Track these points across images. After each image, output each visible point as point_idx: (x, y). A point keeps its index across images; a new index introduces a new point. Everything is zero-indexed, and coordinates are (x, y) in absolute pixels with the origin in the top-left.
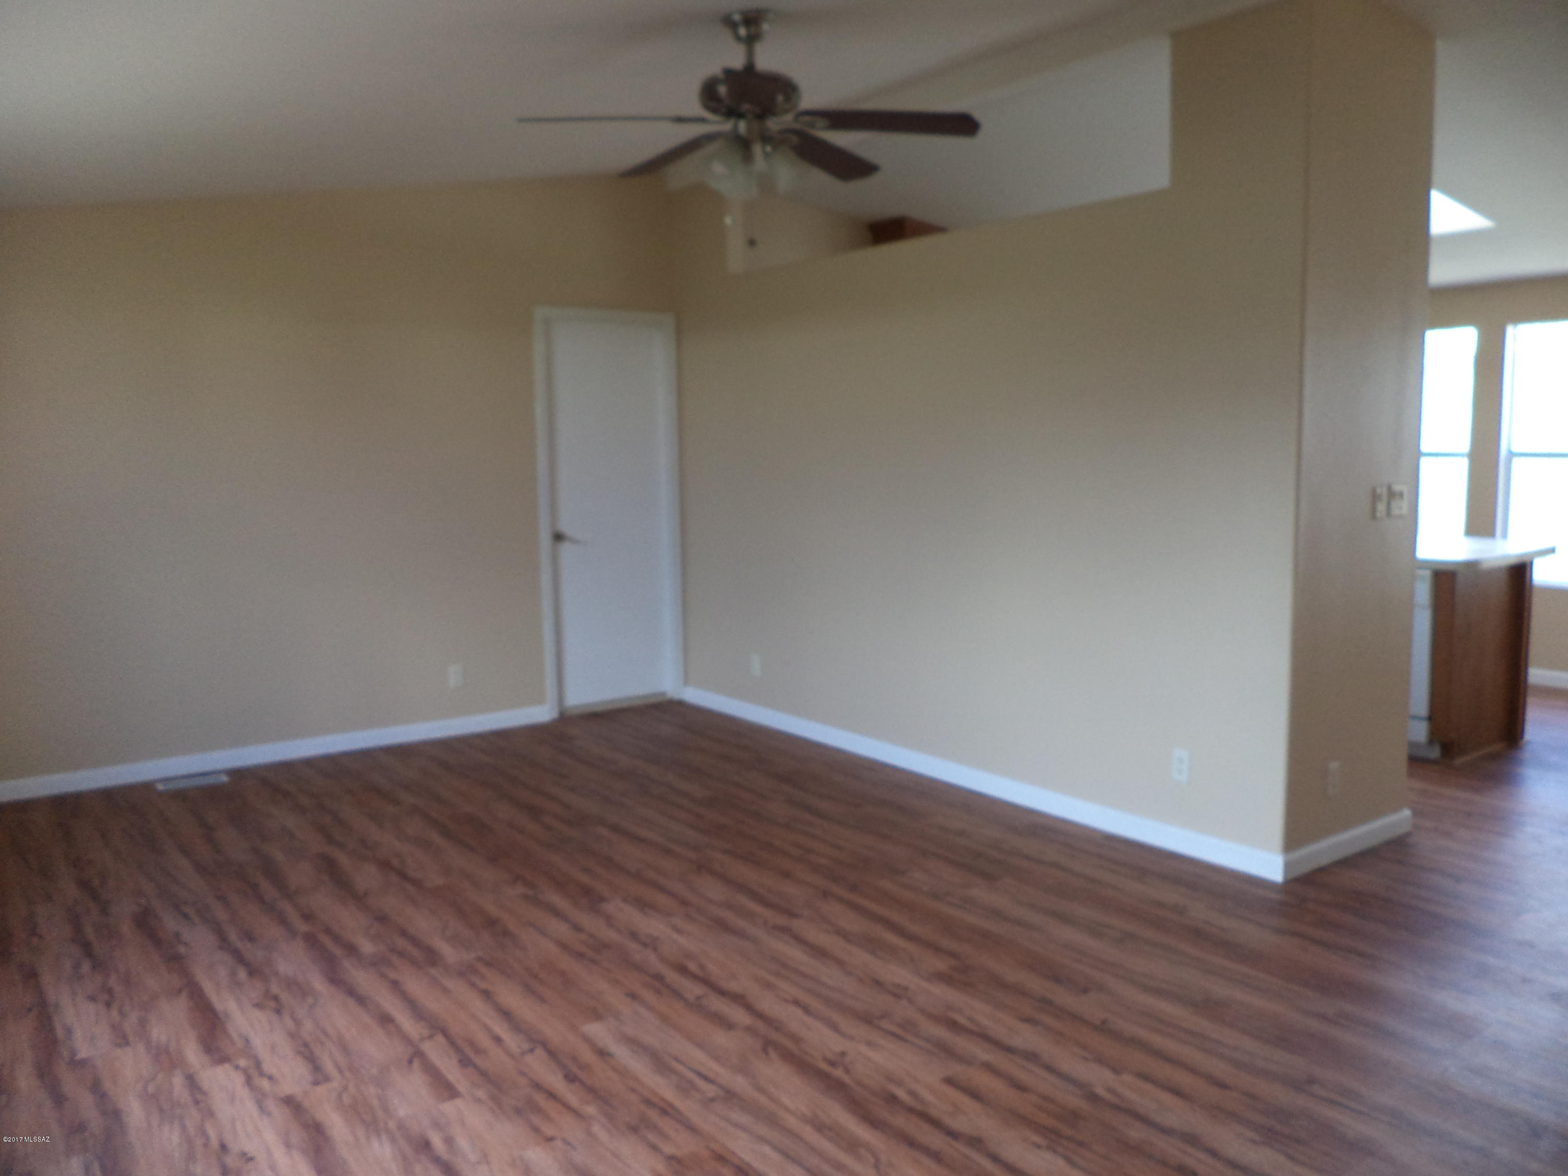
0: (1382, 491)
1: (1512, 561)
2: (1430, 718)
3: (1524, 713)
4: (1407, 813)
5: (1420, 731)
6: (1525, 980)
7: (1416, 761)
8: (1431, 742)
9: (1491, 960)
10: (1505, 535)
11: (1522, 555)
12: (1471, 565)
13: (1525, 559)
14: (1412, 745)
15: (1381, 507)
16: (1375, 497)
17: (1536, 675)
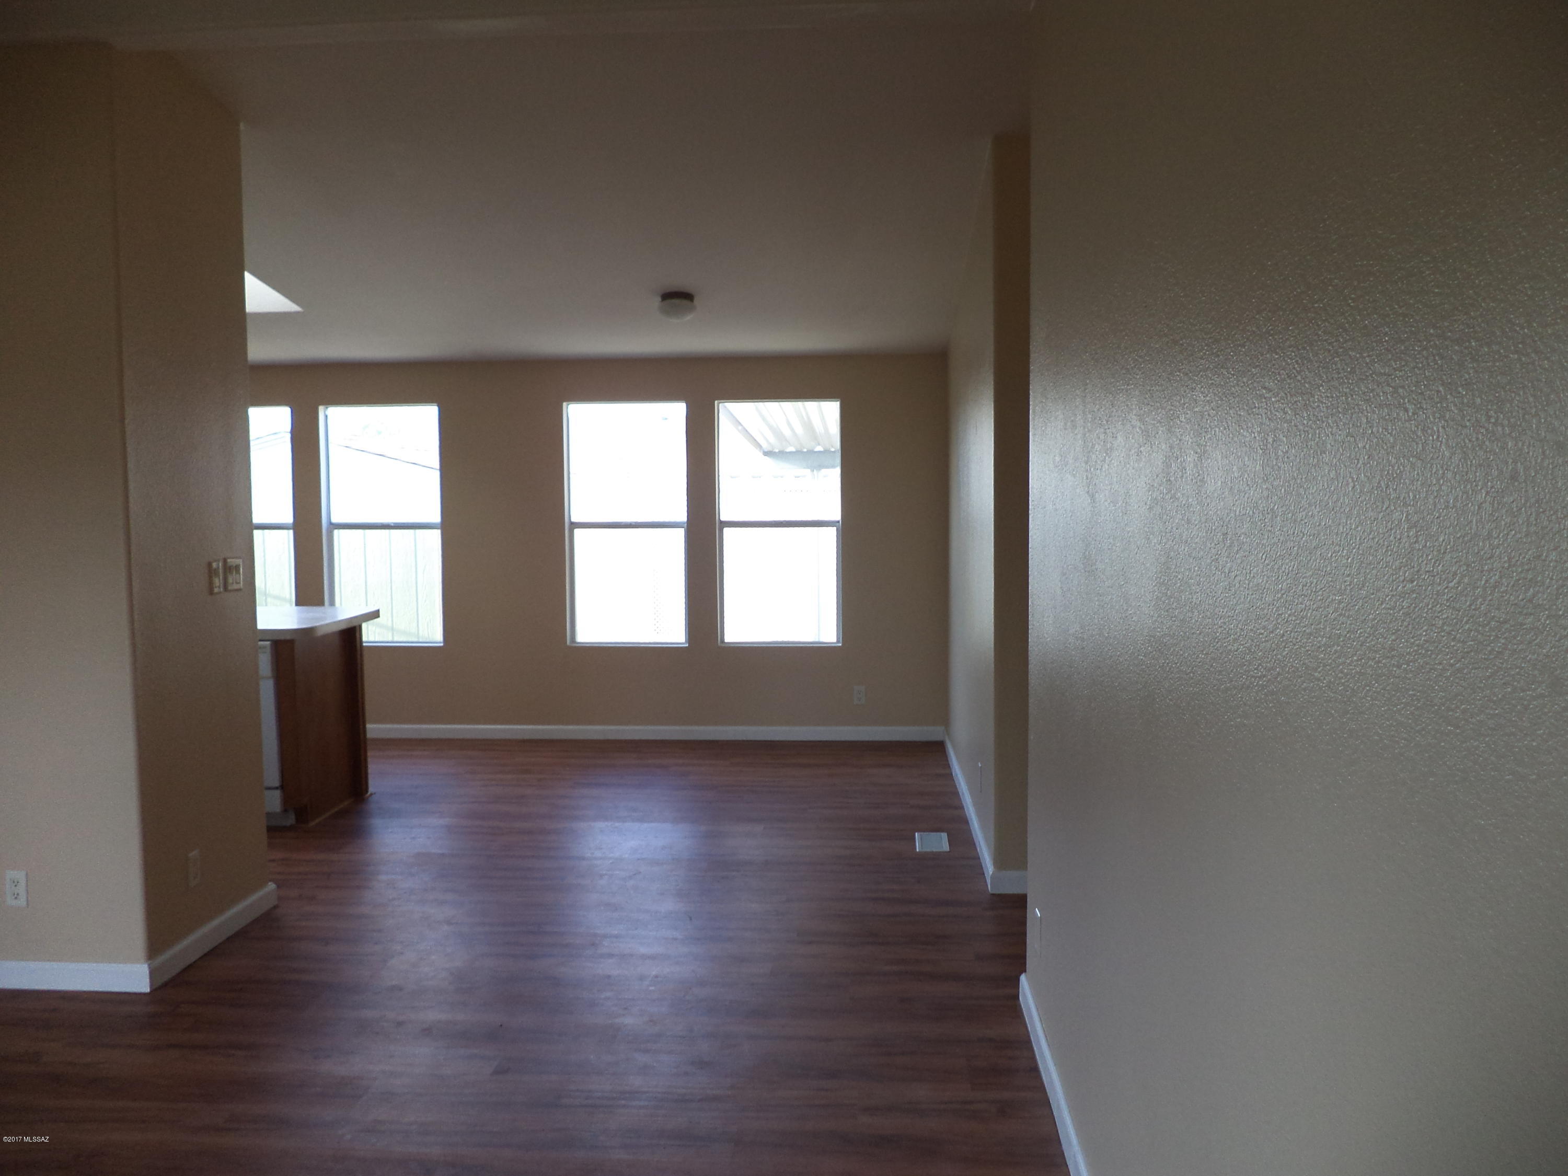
0: (218, 565)
1: (343, 626)
2: (282, 787)
3: (366, 767)
4: (272, 886)
5: (274, 801)
6: (400, 1024)
7: (272, 830)
8: (285, 811)
9: (368, 1014)
10: (332, 603)
11: (351, 619)
12: (306, 633)
13: (355, 624)
14: (269, 815)
15: (218, 582)
16: (212, 573)
17: (374, 729)
